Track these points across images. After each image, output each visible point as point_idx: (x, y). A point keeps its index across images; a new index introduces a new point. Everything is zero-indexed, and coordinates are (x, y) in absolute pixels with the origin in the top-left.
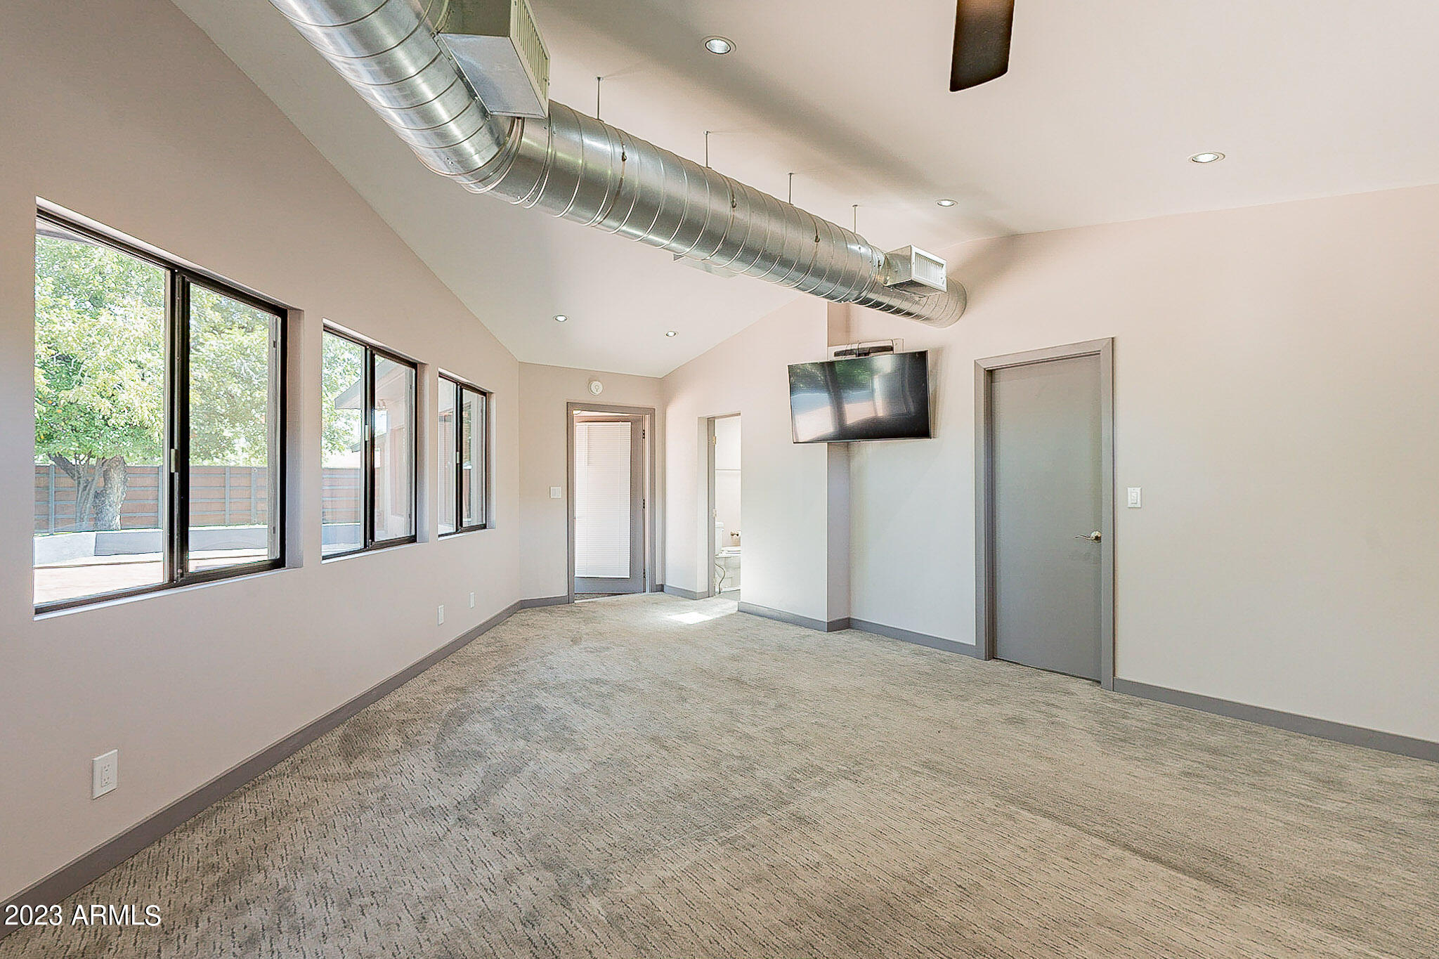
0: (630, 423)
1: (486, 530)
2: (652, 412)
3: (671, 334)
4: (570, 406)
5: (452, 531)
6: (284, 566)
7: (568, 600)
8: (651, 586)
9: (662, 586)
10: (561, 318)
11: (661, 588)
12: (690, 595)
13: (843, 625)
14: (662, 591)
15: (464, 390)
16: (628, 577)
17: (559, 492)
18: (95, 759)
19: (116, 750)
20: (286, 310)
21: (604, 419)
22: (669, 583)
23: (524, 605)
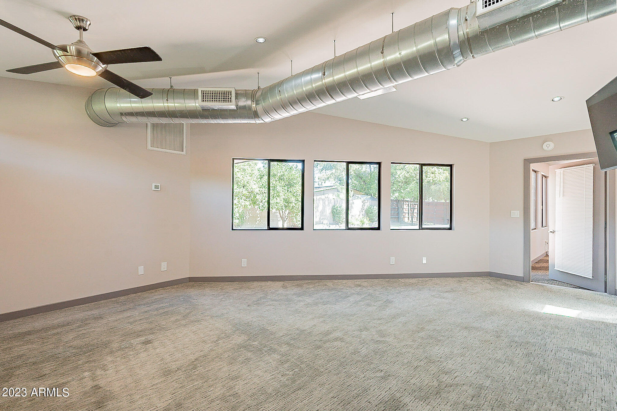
0: (593, 165)
1: (451, 231)
4: (528, 161)
7: (523, 280)
10: (464, 120)
15: (424, 166)
16: (591, 278)
18: (242, 259)
19: (247, 259)
23: (490, 275)
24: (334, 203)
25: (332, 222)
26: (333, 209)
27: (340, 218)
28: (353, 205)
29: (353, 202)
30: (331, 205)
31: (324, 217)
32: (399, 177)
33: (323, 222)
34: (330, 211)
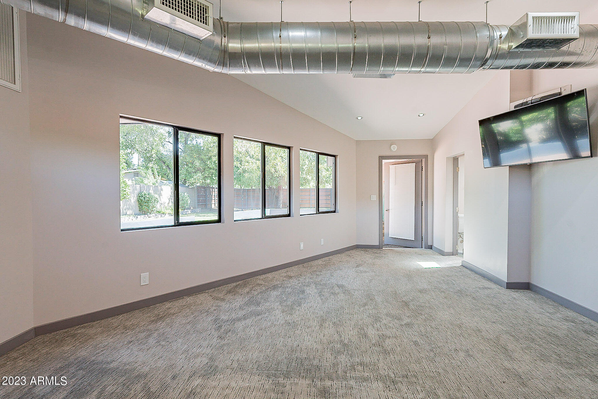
0: (415, 164)
1: (335, 213)
2: (426, 157)
3: (421, 115)
4: (381, 158)
5: (315, 213)
6: (221, 222)
7: (379, 247)
8: (425, 245)
9: (431, 246)
10: (359, 118)
11: (431, 247)
12: (442, 253)
13: (527, 287)
14: (431, 249)
15: (319, 155)
16: (414, 240)
17: (375, 198)
18: (141, 274)
19: (148, 273)
20: (220, 135)
21: (400, 162)
22: (435, 245)
23: (357, 247)
24: (139, 190)
25: (137, 211)
26: (140, 197)
27: (148, 207)
28: (161, 192)
29: (162, 189)
30: (136, 192)
31: (128, 207)
32: (210, 164)
33: (126, 213)
34: (135, 198)
